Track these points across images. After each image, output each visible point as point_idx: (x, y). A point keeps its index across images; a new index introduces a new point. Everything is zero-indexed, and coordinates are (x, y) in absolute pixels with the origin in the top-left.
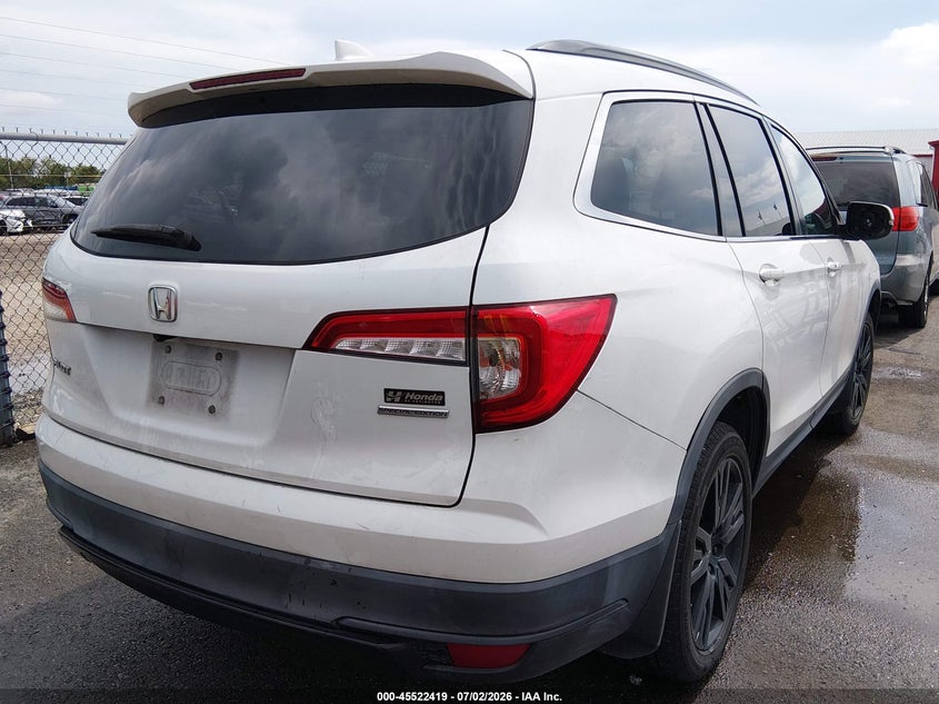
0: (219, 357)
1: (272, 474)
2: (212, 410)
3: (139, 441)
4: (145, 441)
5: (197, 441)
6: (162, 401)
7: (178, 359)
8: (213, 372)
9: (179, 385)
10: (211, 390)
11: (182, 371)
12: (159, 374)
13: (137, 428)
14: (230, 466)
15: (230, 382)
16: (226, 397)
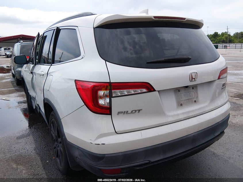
0: (193, 88)
1: (211, 109)
2: (195, 101)
3: (180, 118)
4: (182, 117)
5: (196, 110)
6: (181, 105)
7: (183, 93)
8: (192, 93)
9: (185, 99)
10: (193, 97)
11: (185, 95)
12: (178, 98)
13: (178, 115)
14: (204, 112)
15: (197, 93)
16: (197, 97)
